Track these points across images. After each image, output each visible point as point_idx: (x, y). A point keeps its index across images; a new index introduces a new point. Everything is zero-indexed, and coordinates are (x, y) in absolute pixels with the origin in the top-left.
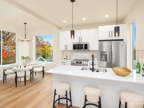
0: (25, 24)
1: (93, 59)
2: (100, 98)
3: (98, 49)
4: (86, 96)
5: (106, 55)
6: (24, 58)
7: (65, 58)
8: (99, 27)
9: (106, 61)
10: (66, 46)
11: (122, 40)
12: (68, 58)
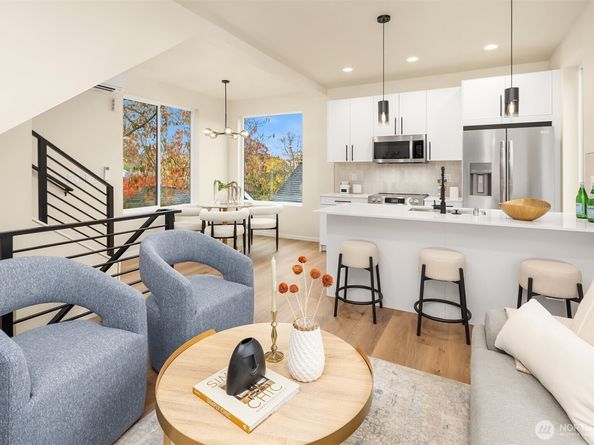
0: (226, 82)
1: (443, 190)
2: (461, 271)
3: (461, 159)
4: (424, 267)
5: (489, 175)
6: (221, 186)
7: (347, 187)
8: (465, 83)
9: (489, 194)
10: (349, 150)
11: (549, 124)
12: (357, 188)
